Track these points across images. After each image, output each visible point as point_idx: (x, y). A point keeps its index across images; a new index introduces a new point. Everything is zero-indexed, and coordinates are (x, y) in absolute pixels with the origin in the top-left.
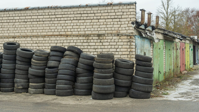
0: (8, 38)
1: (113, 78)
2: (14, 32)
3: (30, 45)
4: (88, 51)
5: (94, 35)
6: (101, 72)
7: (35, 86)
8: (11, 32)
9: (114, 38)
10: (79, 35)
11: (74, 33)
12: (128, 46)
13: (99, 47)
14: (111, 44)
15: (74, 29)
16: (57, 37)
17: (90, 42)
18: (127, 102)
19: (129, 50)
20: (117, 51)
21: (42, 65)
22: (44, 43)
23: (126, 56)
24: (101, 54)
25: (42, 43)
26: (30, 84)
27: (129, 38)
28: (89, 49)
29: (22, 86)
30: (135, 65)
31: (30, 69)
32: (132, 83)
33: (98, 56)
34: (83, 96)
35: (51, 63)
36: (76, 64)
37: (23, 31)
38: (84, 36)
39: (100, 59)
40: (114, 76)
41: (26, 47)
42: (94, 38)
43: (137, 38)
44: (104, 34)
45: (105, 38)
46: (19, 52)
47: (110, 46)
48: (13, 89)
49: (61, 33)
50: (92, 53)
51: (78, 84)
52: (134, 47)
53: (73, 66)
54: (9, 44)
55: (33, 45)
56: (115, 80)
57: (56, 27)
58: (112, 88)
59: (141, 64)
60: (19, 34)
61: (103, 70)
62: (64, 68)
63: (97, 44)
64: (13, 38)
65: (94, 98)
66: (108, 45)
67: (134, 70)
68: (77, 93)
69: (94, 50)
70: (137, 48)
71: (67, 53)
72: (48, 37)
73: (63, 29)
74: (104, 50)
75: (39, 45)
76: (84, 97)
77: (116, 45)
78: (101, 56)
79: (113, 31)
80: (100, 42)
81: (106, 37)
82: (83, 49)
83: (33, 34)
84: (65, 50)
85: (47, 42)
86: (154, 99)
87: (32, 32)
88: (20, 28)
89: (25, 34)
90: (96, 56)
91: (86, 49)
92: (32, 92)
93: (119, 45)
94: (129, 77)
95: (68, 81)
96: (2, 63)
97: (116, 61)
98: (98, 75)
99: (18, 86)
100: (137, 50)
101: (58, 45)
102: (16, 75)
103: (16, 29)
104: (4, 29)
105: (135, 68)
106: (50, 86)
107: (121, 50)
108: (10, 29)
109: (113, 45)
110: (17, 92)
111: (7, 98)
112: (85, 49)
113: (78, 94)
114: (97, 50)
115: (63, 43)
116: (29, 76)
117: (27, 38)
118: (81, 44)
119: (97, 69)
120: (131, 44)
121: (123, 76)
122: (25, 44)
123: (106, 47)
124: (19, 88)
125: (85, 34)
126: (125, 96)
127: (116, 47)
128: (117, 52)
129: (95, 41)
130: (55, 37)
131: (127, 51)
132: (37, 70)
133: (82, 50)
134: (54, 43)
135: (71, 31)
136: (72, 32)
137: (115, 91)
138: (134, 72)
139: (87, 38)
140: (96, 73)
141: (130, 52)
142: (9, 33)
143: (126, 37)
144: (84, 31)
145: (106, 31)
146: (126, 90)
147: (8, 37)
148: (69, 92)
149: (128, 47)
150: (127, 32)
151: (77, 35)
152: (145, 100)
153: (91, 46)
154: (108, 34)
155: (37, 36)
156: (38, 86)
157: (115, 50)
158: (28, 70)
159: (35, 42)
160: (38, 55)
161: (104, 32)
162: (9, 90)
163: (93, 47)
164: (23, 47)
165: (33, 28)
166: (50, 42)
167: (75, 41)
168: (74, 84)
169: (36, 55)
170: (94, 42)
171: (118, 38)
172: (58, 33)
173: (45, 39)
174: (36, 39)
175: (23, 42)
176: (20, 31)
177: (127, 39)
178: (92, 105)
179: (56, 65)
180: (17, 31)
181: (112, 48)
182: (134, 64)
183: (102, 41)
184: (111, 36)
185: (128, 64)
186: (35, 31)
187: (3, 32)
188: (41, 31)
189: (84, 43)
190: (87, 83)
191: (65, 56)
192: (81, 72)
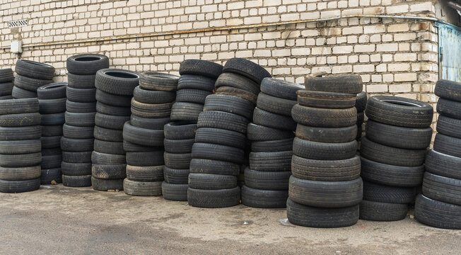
0: (86, 44)
1: (357, 157)
2: (100, 27)
3: (136, 61)
4: (289, 73)
5: (306, 23)
6: (316, 138)
7: (139, 173)
8: (94, 28)
9: (368, 30)
10: (263, 27)
11: (248, 21)
12: (415, 55)
13: (322, 61)
14: (358, 48)
15: (249, 9)
16: (202, 34)
17: (295, 46)
18: (400, 240)
19: (416, 67)
20: (376, 73)
21: (158, 114)
22: (169, 55)
23: (407, 88)
24: (317, 78)
25: (164, 54)
26: (129, 167)
27: (416, 28)
28: (291, 67)
29: (108, 170)
30: (436, 117)
31: (127, 126)
32: (422, 177)
34: (264, 210)
35: (181, 110)
36: (247, 112)
37: (120, 25)
38: (276, 30)
40: (361, 152)
41: (125, 68)
42: (305, 33)
43: (443, 31)
44: (336, 20)
45: (338, 31)
46: (102, 79)
47: (356, 56)
48: (90, 179)
49: (213, 24)
50: (300, 81)
51: (252, 173)
52: (434, 58)
53: (240, 118)
55: (143, 60)
56: (363, 163)
57: (201, 6)
58: (353, 189)
59: (454, 113)
60: (109, 33)
61: (320, 130)
62: (210, 122)
63: (315, 51)
64: (97, 45)
65: (294, 221)
66: (348, 55)
67: (431, 132)
68: (248, 201)
69: (307, 71)
70: (444, 63)
71: (224, 78)
72: (180, 38)
73: (218, 11)
74: (336, 70)
75: (158, 59)
76: (266, 212)
77: (375, 52)
79: (366, 10)
80: (326, 44)
81: (342, 27)
82: (273, 67)
83: (144, 30)
84: (220, 70)
85: (176, 50)
87: (140, 27)
88: (113, 16)
89: (123, 32)
91: (284, 66)
92: (130, 191)
93: (384, 53)
94: (413, 154)
95: (222, 163)
96: (65, 110)
97: (373, 104)
99: (99, 172)
100: (444, 69)
101: (206, 57)
102: (95, 141)
103: (103, 20)
104: (79, 23)
105: (434, 126)
106: (175, 175)
107: (392, 67)
108: (90, 21)
109: (366, 53)
110: (97, 189)
112: (281, 66)
113: (253, 202)
115: (217, 52)
116: (126, 145)
117: (129, 41)
119: (303, 128)
120: (421, 47)
121: (392, 150)
122: (126, 58)
123: (343, 59)
124: (101, 176)
125: (280, 22)
126: (402, 217)
127: (375, 58)
128: (379, 73)
129: (311, 42)
130: (198, 35)
131: (411, 72)
132: (140, 127)
133: (270, 69)
134: (196, 53)
135: (239, 17)
136: (243, 18)
137: (363, 199)
138: (433, 140)
139: (284, 35)
140: (300, 139)
141: (418, 73)
142: (88, 32)
143: (405, 27)
144: (277, 14)
145: (341, 9)
146: (403, 197)
148: (222, 196)
149: (414, 59)
150: (409, 9)
151: (258, 28)
153: (297, 57)
154: (348, 19)
155: (153, 37)
156: (145, 173)
157: (370, 68)
158: (122, 130)
159: (147, 52)
160: (146, 85)
161: (337, 14)
162: (79, 180)
163: (302, 61)
164: (120, 68)
165: (144, 15)
166: (184, 50)
167: (252, 45)
168: (242, 172)
169: (142, 88)
170: (306, 46)
171: (382, 29)
172: (204, 25)
173: (172, 42)
174: (150, 44)
175: (120, 54)
176: (113, 26)
177: (410, 31)
179: (192, 115)
180: (107, 26)
181: (362, 64)
182: (430, 112)
183: (331, 41)
184: (359, 25)
185: (411, 112)
186: (147, 22)
187: (76, 30)
188: (162, 21)
189: (276, 50)
190: (279, 170)
191: (218, 87)
192: (261, 137)
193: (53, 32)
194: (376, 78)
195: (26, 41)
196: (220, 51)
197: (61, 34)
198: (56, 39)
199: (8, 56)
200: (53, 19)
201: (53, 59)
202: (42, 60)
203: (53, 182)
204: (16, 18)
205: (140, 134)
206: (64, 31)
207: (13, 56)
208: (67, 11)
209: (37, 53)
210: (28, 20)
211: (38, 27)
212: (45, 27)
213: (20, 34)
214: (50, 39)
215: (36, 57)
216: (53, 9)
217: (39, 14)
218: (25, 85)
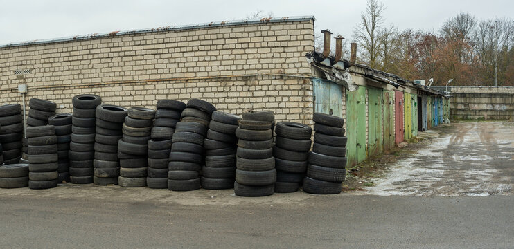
1: (273, 158)
2: (91, 76)
3: (120, 99)
4: (226, 107)
5: (236, 77)
6: (251, 147)
7: (131, 172)
8: (86, 76)
9: (274, 82)
10: (209, 79)
11: (199, 75)
12: (301, 98)
13: (247, 100)
14: (269, 93)
15: (200, 67)
16: (168, 82)
17: (230, 91)
18: (299, 200)
19: (302, 105)
20: (279, 108)
21: (142, 134)
22: (144, 95)
23: (296, 117)
24: (250, 113)
25: (141, 95)
26: (122, 169)
27: (301, 82)
28: (227, 103)
29: (107, 172)
30: (313, 133)
31: (120, 142)
32: (307, 167)
33: (245, 116)
34: (217, 190)
35: (159, 131)
36: (204, 132)
37: (106, 75)
38: (218, 81)
39: (248, 123)
40: (274, 154)
41: (112, 104)
42: (236, 83)
43: (316, 83)
44: (255, 76)
45: (257, 82)
46: (101, 112)
47: (267, 98)
48: (92, 178)
49: (174, 76)
50: (233, 112)
51: (209, 169)
52: (311, 99)
53: (200, 136)
54: (82, 98)
55: (125, 98)
56: (276, 161)
57: (166, 64)
58: (272, 175)
59: (323, 131)
60: (99, 80)
61: (253, 143)
62: (182, 139)
63: (243, 94)
64: (89, 88)
65: (239, 194)
66: (263, 97)
67: (311, 142)
68: (206, 186)
69: (238, 106)
70: (316, 102)
71: (187, 111)
72: (152, 84)
73: (178, 67)
74: (256, 106)
75: (136, 98)
76: (220, 192)
77: (278, 96)
78: (250, 116)
79: (273, 71)
80: (249, 90)
81: (259, 80)
82: (216, 104)
83: (125, 79)
84: (184, 106)
85: (150, 92)
86: (348, 194)
87: (122, 76)
88: (101, 68)
89: (110, 79)
90: (241, 116)
91: (223, 103)
92: (125, 184)
93: (284, 96)
94: (302, 154)
95: (190, 164)
96: (71, 132)
97: (278, 126)
98: (245, 152)
99: (101, 173)
100: (316, 105)
101: (170, 97)
102: (96, 153)
103: (93, 71)
104: (73, 72)
105: (312, 138)
106: (158, 173)
107: (288, 105)
108: (83, 72)
109: (273, 96)
110: (99, 184)
111: (83, 193)
112: (221, 103)
113: (210, 186)
114: (242, 106)
115: (179, 94)
116: (120, 155)
117: (114, 86)
118: (212, 95)
119: (243, 142)
120: (304, 94)
121: (291, 153)
122: (112, 97)
123: (259, 100)
124: (103, 176)
125: (220, 76)
126: (296, 190)
127: (279, 99)
128: (281, 108)
129: (240, 88)
130: (165, 82)
131: (299, 107)
132: (130, 143)
133: (214, 105)
134: (163, 94)
135: (193, 72)
137: (277, 181)
138: (312, 146)
139: (223, 84)
140: (242, 148)
141: (303, 108)
142: (82, 79)
143: (295, 82)
144: (218, 71)
145: (258, 69)
146: (297, 179)
147: (79, 87)
148: (191, 183)
149: (301, 100)
150: (298, 71)
151: (205, 79)
152: (331, 195)
153: (231, 98)
154: (262, 75)
155: (132, 83)
156: (135, 172)
157: (276, 105)
158: (117, 145)
159: (128, 93)
160: (135, 116)
161: (255, 72)
162: (84, 179)
163: (234, 100)
164: (108, 103)
165: (124, 68)
166: (155, 92)
167: (202, 90)
168: (201, 169)
169: (130, 117)
170: (237, 91)
171: (282, 82)
172: (169, 76)
173: (146, 87)
174: (131, 88)
175: (107, 94)
176: (101, 75)
177: (298, 84)
178: (235, 206)
179: (168, 134)
180: (96, 75)
181: (270, 102)
182: (311, 131)
183: (252, 88)
184: (269, 79)
185: (301, 131)
186: (127, 73)
187: (71, 77)
188: (139, 72)
189: (218, 93)
190: (225, 167)
191: (183, 117)
192: (214, 147)
193: (53, 79)
194: (279, 111)
195: (30, 85)
196: (181, 93)
197: (59, 80)
198: (55, 83)
199: (15, 95)
200: (52, 69)
201: (53, 97)
202: (44, 98)
203: (64, 181)
204: (20, 68)
205: (132, 148)
206: (62, 78)
207: (19, 95)
208: (63, 64)
209: (40, 93)
210: (31, 70)
211: (41, 75)
212: (45, 75)
213: (24, 79)
214: (51, 83)
215: (40, 95)
216: (52, 63)
217: (40, 66)
218: (39, 116)
